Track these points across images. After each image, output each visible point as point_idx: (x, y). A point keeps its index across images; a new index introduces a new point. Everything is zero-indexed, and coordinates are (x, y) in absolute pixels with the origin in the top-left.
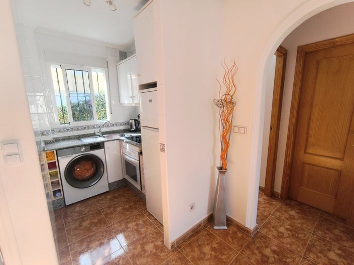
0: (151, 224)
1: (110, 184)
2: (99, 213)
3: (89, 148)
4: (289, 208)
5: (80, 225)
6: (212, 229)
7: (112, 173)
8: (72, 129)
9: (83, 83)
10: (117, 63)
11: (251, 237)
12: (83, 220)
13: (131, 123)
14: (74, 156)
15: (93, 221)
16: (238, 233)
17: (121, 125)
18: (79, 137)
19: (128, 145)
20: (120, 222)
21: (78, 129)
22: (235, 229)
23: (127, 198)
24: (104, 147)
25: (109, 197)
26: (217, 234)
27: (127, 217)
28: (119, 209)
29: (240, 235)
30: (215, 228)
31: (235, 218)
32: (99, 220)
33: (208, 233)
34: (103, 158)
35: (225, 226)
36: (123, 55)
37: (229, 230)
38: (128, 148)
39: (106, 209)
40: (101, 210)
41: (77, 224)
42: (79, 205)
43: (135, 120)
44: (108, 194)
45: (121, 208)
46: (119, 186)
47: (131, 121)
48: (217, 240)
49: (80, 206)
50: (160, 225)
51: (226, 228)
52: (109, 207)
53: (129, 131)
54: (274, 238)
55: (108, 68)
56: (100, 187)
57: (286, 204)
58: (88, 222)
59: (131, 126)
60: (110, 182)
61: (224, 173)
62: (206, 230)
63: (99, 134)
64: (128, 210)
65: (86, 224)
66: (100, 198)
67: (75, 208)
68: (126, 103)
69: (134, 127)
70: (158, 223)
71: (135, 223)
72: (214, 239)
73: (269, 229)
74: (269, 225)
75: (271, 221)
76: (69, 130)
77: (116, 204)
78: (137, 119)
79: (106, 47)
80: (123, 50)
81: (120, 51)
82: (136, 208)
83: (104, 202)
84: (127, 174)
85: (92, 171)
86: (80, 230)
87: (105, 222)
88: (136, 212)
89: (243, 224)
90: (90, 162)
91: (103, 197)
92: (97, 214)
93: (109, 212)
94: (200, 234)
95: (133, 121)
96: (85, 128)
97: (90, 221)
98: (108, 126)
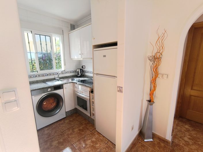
0: (102, 141)
1: (66, 112)
2: (62, 134)
3: (53, 88)
4: (184, 123)
5: (51, 145)
6: (143, 141)
7: (68, 105)
8: (39, 76)
9: (46, 45)
10: (69, 32)
11: (170, 146)
12: (52, 141)
13: (78, 71)
14: (43, 95)
15: (60, 141)
16: (161, 143)
17: (71, 72)
18: (44, 81)
19: (80, 86)
20: (79, 140)
21: (43, 76)
22: (158, 141)
23: (79, 122)
24: (63, 88)
25: (67, 121)
26: (147, 145)
27: (83, 136)
28: (76, 130)
29: (162, 145)
30: (145, 140)
31: (157, 133)
32: (64, 140)
33: (142, 145)
34: (62, 95)
35: (151, 139)
36: (73, 27)
37: (154, 141)
38: (80, 88)
39: (66, 131)
40: (64, 131)
41: (48, 144)
42: (47, 128)
43: (81, 69)
44: (65, 119)
45: (77, 129)
46: (72, 113)
47: (78, 70)
48: (150, 150)
49: (48, 130)
50: (108, 141)
51: (152, 140)
52: (69, 129)
53: (76, 76)
54: (185, 146)
55: (63, 35)
56: (60, 114)
57: (181, 121)
58: (56, 142)
59: (78, 73)
60: (66, 111)
61: (152, 104)
62: (140, 142)
63: (58, 79)
64: (82, 130)
65: (55, 143)
66: (61, 123)
67: (44, 131)
68: (76, 58)
69: (80, 74)
70: (106, 139)
71: (90, 140)
72: (147, 149)
73: (178, 139)
74: (177, 137)
75: (177, 133)
76: (37, 76)
77: (73, 127)
78: (82, 68)
79: (62, 21)
80: (72, 23)
81: (70, 24)
82: (88, 129)
83: (64, 125)
84: (78, 105)
85: (54, 104)
86: (52, 149)
87: (69, 142)
88: (88, 132)
89: (164, 137)
90: (53, 98)
91: (62, 121)
92: (61, 135)
93: (69, 133)
94: (137, 146)
95: (79, 70)
96: (48, 75)
97: (57, 141)
98: (63, 73)
